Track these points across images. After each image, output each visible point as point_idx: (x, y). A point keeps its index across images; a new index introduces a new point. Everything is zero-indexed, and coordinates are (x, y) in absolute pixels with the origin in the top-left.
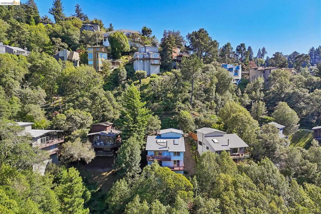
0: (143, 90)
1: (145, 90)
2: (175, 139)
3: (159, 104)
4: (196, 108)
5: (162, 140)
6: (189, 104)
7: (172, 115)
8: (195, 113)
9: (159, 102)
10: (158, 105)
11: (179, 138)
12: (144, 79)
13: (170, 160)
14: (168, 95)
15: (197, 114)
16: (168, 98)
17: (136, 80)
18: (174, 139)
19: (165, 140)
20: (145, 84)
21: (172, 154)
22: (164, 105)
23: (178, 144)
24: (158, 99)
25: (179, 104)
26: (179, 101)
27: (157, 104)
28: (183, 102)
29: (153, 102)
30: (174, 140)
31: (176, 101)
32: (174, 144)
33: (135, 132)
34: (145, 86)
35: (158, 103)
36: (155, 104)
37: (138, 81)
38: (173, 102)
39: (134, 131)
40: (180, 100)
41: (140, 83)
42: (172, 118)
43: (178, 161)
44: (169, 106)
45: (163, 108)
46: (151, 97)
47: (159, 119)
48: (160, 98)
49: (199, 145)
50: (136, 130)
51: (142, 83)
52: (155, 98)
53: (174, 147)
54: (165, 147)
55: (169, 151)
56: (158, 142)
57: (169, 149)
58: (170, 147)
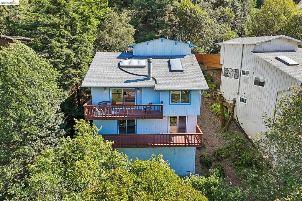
2: (172, 60)
5: (135, 62)
11: (182, 56)
13: (160, 117)
18: (168, 60)
19: (144, 62)
21: (165, 99)
23: (181, 71)
30: (169, 62)
32: (171, 71)
42: (158, 34)
43: (183, 119)
49: (225, 81)
53: (171, 78)
54: (145, 79)
55: (157, 88)
56: (122, 67)
57: (156, 83)
58: (160, 77)
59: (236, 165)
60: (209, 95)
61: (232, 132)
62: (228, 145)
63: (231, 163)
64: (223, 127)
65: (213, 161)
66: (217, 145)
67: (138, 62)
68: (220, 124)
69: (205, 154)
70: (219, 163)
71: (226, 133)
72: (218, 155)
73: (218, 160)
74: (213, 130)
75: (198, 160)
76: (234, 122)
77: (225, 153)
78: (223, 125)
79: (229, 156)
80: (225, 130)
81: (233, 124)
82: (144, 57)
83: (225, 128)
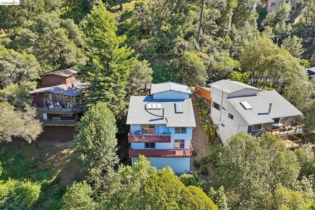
0: (126, 19)
1: (128, 20)
2: (177, 103)
3: (149, 41)
4: (204, 48)
5: (154, 105)
6: (195, 41)
7: (169, 58)
8: (203, 54)
9: (150, 38)
10: (148, 43)
11: (183, 100)
12: (127, 3)
13: (169, 141)
14: (163, 28)
15: (206, 56)
16: (163, 31)
17: (115, 5)
18: (174, 103)
19: (159, 105)
20: (129, 11)
21: (173, 131)
22: (157, 41)
23: (182, 113)
24: (148, 34)
25: (180, 41)
26: (180, 35)
27: (146, 41)
28: (186, 38)
29: (140, 39)
30: (175, 104)
31: (176, 37)
32: (176, 113)
33: (107, 90)
34: (128, 14)
35: (148, 39)
36: (144, 41)
37: (118, 6)
38: (171, 38)
39: (106, 88)
40: (182, 35)
41: (121, 9)
42: (169, 63)
43: (183, 141)
44: (165, 44)
45: (155, 47)
46: (138, 30)
47: (149, 67)
48: (151, 32)
49: (213, 109)
50: (110, 86)
51: (124, 10)
52: (143, 31)
53: (176, 118)
54: (161, 119)
55: (168, 126)
56: (147, 109)
57: (167, 122)
58: (169, 117)
59: (215, 167)
60: (202, 118)
61: (215, 145)
62: (211, 154)
63: (212, 165)
64: (209, 142)
65: (201, 164)
66: (205, 154)
67: (157, 105)
68: (208, 140)
69: (197, 160)
70: (205, 165)
71: (211, 146)
72: (205, 160)
73: (204, 163)
74: (203, 144)
75: (192, 163)
76: (217, 138)
77: (209, 159)
78: (210, 141)
79: (211, 161)
80: (211, 144)
81: (217, 140)
82: (160, 100)
83: (210, 142)
